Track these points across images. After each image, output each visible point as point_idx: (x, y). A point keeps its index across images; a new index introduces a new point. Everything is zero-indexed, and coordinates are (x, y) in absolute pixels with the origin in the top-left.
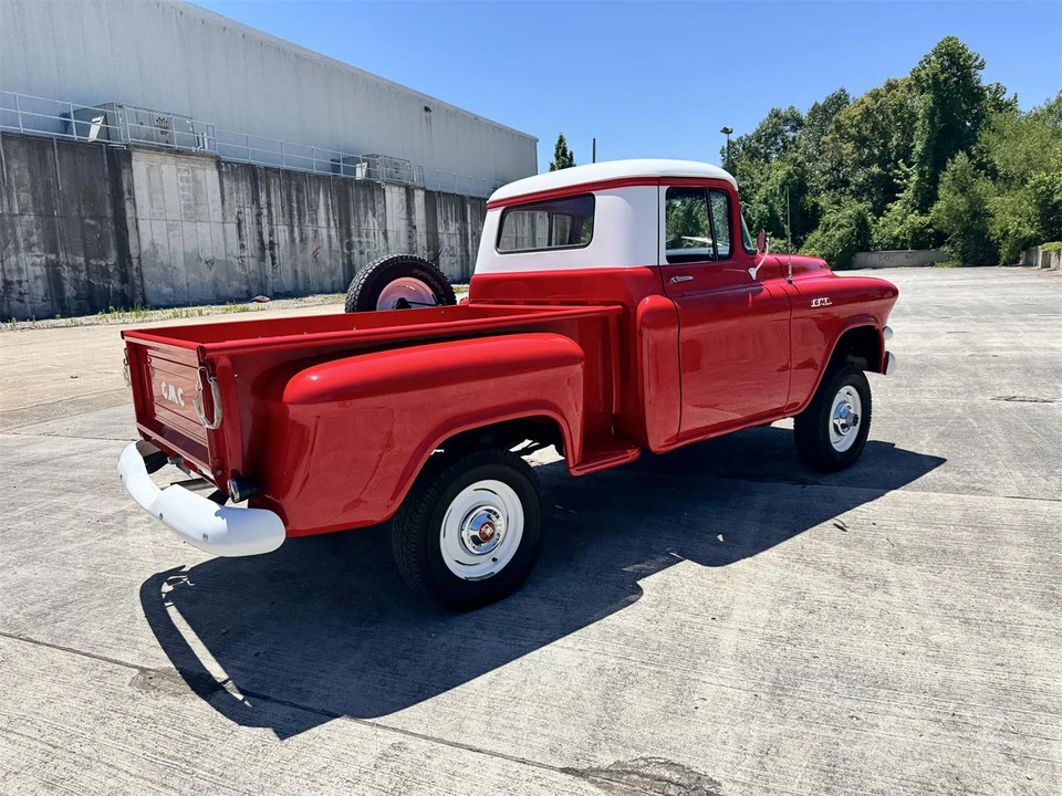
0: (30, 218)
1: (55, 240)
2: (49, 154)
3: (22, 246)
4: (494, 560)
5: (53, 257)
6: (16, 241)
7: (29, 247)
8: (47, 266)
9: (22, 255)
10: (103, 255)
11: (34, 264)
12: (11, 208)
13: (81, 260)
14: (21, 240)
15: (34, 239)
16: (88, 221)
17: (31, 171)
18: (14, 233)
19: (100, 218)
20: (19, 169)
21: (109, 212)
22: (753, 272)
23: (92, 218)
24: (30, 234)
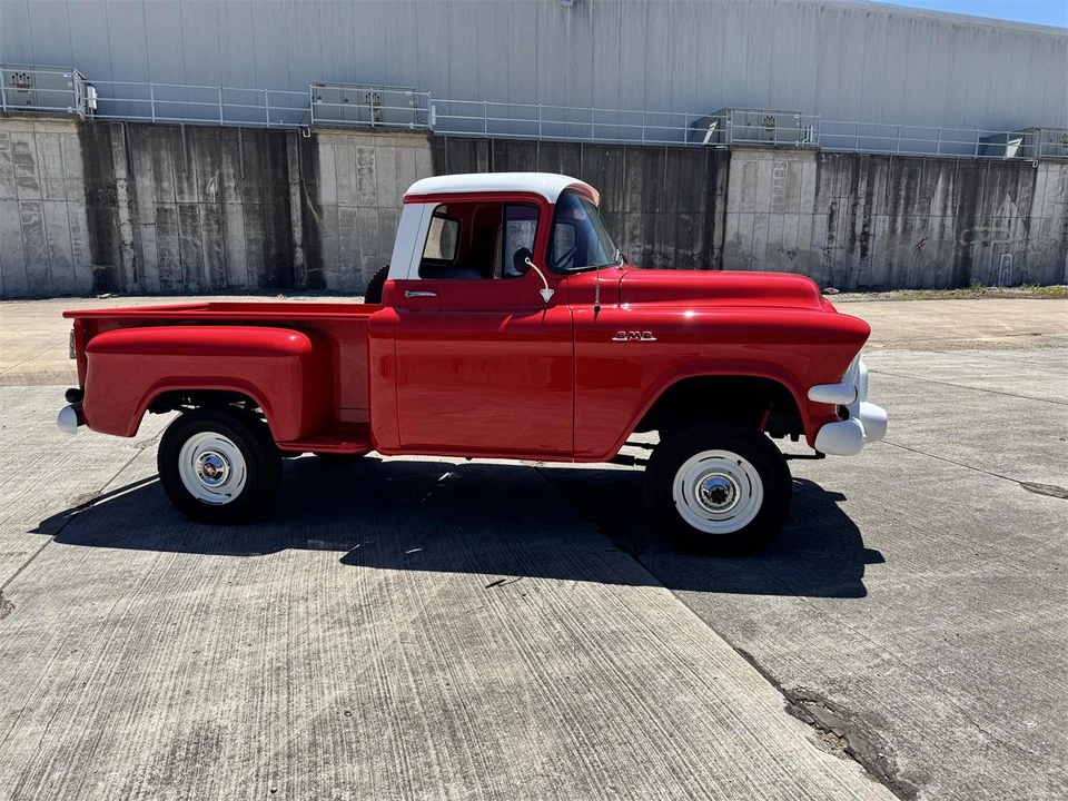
0: (636, 214)
1: (653, 232)
2: (660, 158)
3: (628, 238)
5: (649, 247)
6: (624, 234)
7: (632, 239)
8: (644, 254)
9: (626, 245)
10: (691, 246)
11: (633, 253)
12: (624, 207)
13: (672, 249)
14: (627, 233)
15: (638, 232)
16: (683, 216)
17: (644, 177)
18: (624, 228)
19: (693, 213)
20: (635, 175)
21: (702, 208)
22: (547, 294)
23: (686, 213)
24: (635, 228)
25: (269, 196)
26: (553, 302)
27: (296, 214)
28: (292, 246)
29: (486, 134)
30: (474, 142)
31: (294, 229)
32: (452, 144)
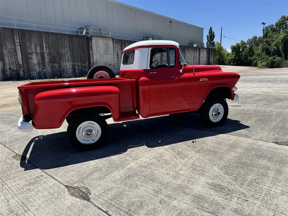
0: (69, 54)
1: (74, 59)
2: (73, 38)
3: (67, 61)
4: (93, 140)
5: (73, 63)
6: (66, 59)
7: (68, 61)
8: (72, 65)
9: (67, 63)
10: (85, 63)
11: (69, 65)
12: (65, 52)
13: (80, 64)
14: (67, 59)
15: (70, 59)
16: (82, 55)
17: (69, 43)
18: (65, 58)
19: (84, 54)
20: (67, 42)
21: (86, 53)
22: (181, 71)
23: (82, 54)
24: (69, 58)
26: (184, 72)
29: (16, 28)
30: (12, 30)
32: (3, 30)
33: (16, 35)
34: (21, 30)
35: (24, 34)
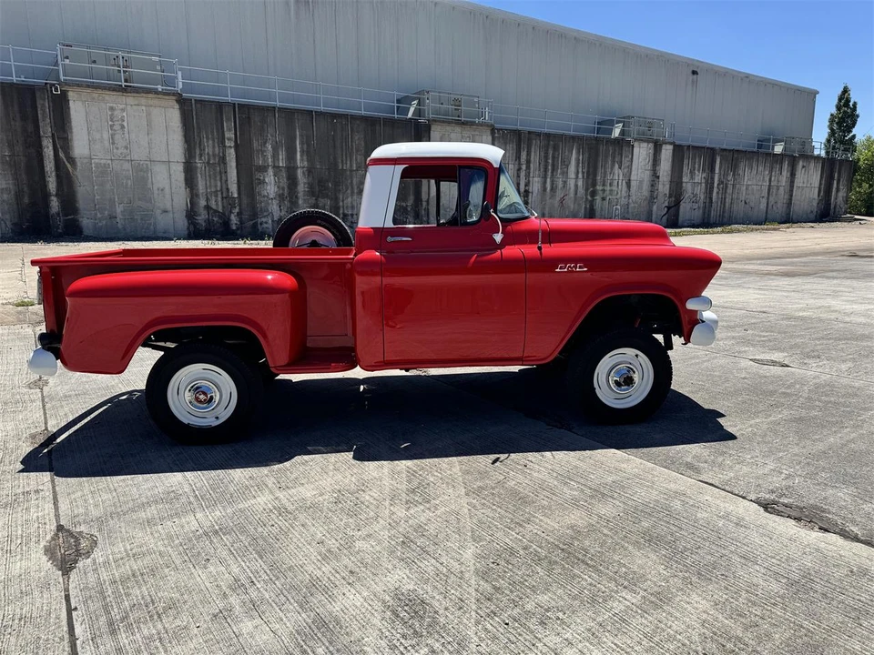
0: (362, 172)
2: (378, 128)
3: (356, 191)
4: (216, 417)
6: (352, 188)
7: (360, 192)
9: (355, 197)
12: (351, 166)
14: (355, 187)
17: (366, 142)
18: (351, 183)
20: (358, 139)
22: (498, 237)
24: (361, 183)
25: (19, 148)
27: (49, 166)
28: (46, 195)
29: (229, 99)
30: (220, 106)
31: (48, 179)
32: (199, 106)
33: (228, 120)
34: (241, 106)
35: (249, 118)
